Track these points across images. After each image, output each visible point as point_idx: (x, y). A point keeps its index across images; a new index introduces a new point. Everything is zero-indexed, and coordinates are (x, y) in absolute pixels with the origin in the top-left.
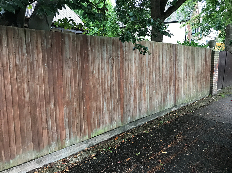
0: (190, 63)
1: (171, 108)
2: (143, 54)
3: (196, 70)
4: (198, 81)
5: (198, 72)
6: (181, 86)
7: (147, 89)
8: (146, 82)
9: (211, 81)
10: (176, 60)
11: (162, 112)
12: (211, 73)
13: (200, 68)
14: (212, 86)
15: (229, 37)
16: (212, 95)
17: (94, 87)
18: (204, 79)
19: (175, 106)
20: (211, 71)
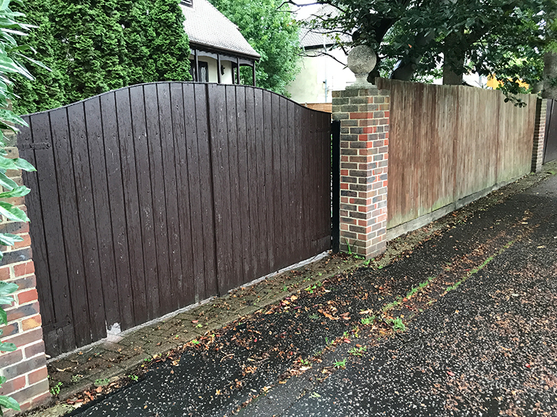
0: (512, 120)
1: (491, 188)
2: (518, 106)
3: (518, 131)
4: (519, 148)
5: (520, 134)
6: (502, 154)
7: (474, 155)
8: (474, 146)
9: (534, 149)
10: (499, 114)
11: (485, 190)
12: (535, 136)
13: (522, 128)
14: (536, 158)
15: (550, 73)
16: (535, 172)
17: (437, 148)
18: (526, 146)
19: (496, 184)
20: (535, 133)
